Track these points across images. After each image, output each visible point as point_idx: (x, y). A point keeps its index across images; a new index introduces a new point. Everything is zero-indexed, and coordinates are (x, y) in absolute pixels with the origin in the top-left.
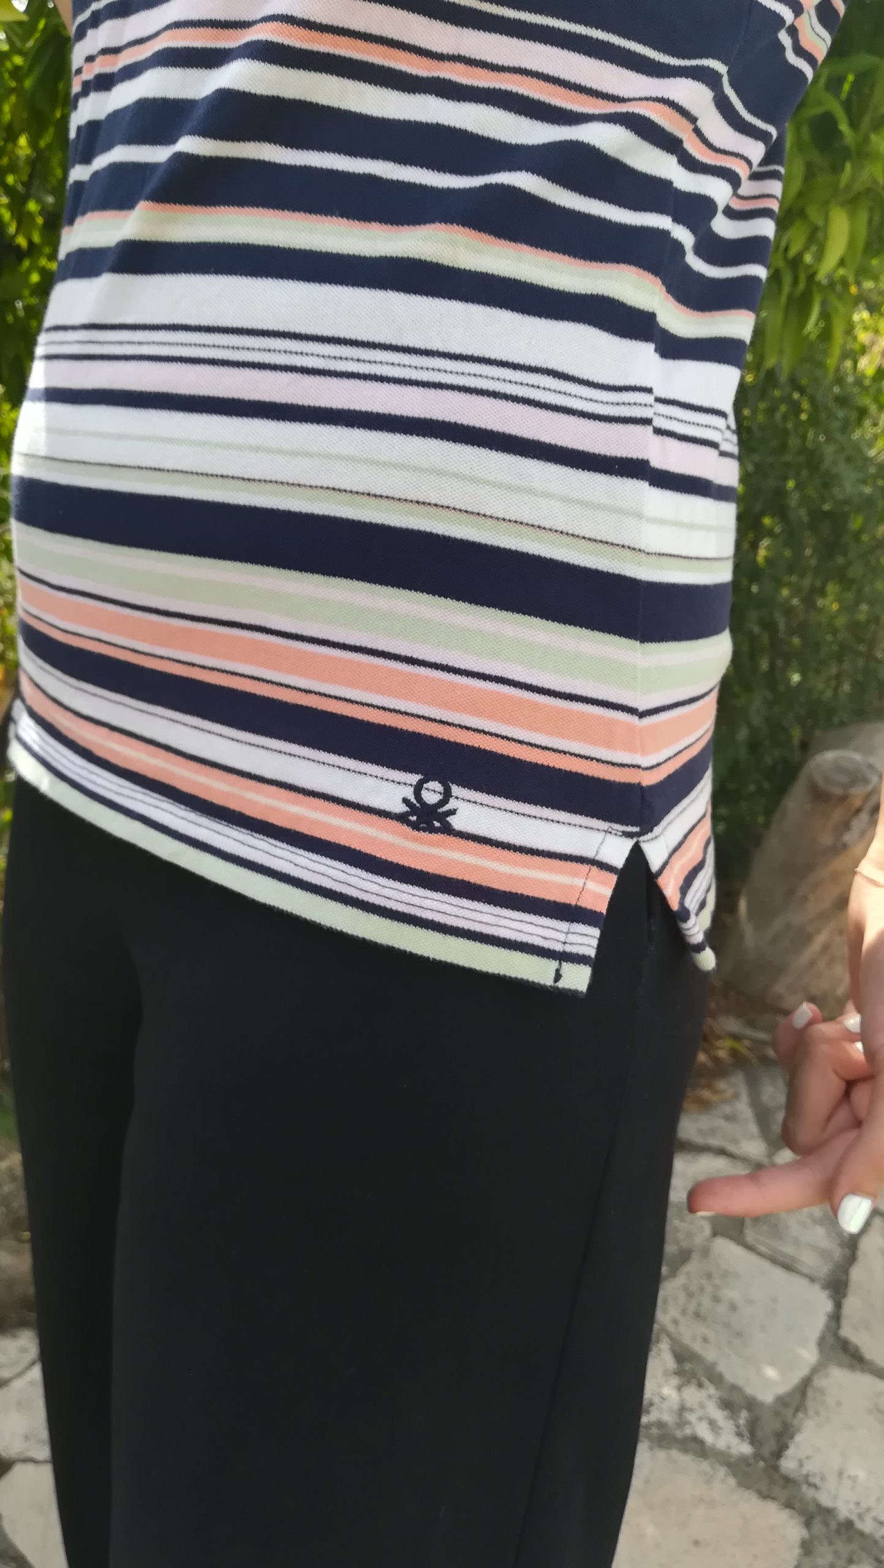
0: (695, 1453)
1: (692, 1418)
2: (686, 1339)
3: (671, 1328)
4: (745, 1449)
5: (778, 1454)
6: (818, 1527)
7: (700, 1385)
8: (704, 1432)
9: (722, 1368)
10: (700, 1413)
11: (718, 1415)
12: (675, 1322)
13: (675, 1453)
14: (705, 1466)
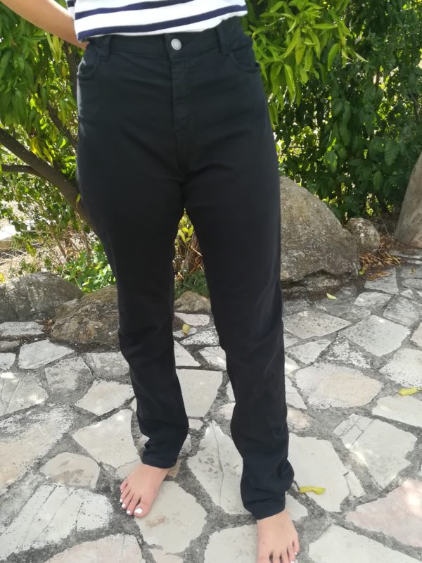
0: (351, 368)
1: (352, 359)
2: (355, 341)
3: (350, 338)
4: (369, 367)
5: (380, 368)
6: (388, 385)
7: (357, 352)
8: (355, 363)
9: (366, 348)
10: (355, 358)
11: (361, 359)
12: (352, 337)
13: (344, 367)
14: (354, 370)
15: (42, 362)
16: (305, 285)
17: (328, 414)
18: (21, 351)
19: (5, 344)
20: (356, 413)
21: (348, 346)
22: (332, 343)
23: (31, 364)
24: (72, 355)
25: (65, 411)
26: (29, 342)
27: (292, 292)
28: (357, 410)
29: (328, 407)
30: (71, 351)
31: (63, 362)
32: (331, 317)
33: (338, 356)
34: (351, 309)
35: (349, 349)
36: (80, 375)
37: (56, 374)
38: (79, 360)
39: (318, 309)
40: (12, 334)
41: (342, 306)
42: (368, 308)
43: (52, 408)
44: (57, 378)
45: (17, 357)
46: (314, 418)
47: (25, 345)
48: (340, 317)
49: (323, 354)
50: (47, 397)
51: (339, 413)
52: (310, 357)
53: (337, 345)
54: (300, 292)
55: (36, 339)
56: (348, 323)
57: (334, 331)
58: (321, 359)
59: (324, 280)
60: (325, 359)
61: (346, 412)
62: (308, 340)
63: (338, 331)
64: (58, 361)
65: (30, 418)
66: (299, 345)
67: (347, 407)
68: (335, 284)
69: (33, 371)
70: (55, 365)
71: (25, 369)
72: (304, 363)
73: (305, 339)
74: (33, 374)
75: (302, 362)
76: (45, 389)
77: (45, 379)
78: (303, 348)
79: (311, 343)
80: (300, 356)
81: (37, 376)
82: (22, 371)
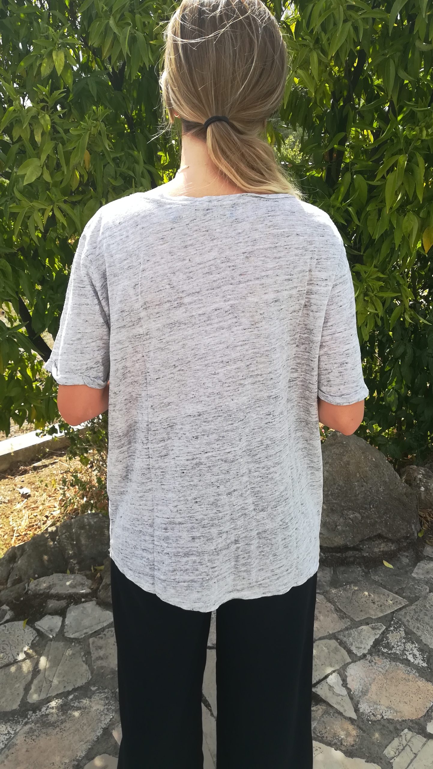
0: (406, 664)
1: (407, 653)
2: (411, 628)
3: (406, 623)
4: (425, 665)
7: (413, 643)
8: (410, 658)
9: (422, 638)
10: (411, 652)
11: (417, 653)
12: (408, 621)
13: (398, 663)
14: (409, 668)
15: (88, 630)
16: (360, 550)
17: (379, 727)
18: (68, 615)
19: (52, 604)
20: (409, 729)
21: (403, 634)
22: (386, 629)
23: (76, 632)
25: (107, 698)
26: (76, 603)
27: (346, 557)
28: (411, 724)
29: (379, 717)
32: (387, 592)
33: (393, 647)
34: (408, 583)
35: (404, 638)
37: (101, 648)
39: (374, 580)
40: (60, 592)
41: (399, 578)
42: (427, 583)
43: (94, 693)
44: (101, 653)
45: (63, 621)
46: (364, 731)
47: (72, 607)
48: (396, 593)
49: (377, 643)
50: (90, 677)
51: (391, 728)
52: (363, 646)
53: (392, 632)
54: (354, 556)
55: (83, 600)
56: (404, 602)
57: (389, 612)
58: (374, 650)
59: (380, 544)
60: (379, 651)
61: (398, 727)
62: (361, 623)
63: (393, 613)
64: (103, 629)
65: (72, 705)
66: (351, 628)
67: (400, 720)
68: (392, 548)
69: (77, 640)
70: (100, 636)
71: (70, 638)
72: (356, 655)
73: (359, 621)
74: (77, 645)
75: (353, 653)
76: (89, 666)
77: (88, 653)
78: (356, 633)
79: (364, 627)
80: (352, 644)
81: (81, 649)
82: (67, 640)
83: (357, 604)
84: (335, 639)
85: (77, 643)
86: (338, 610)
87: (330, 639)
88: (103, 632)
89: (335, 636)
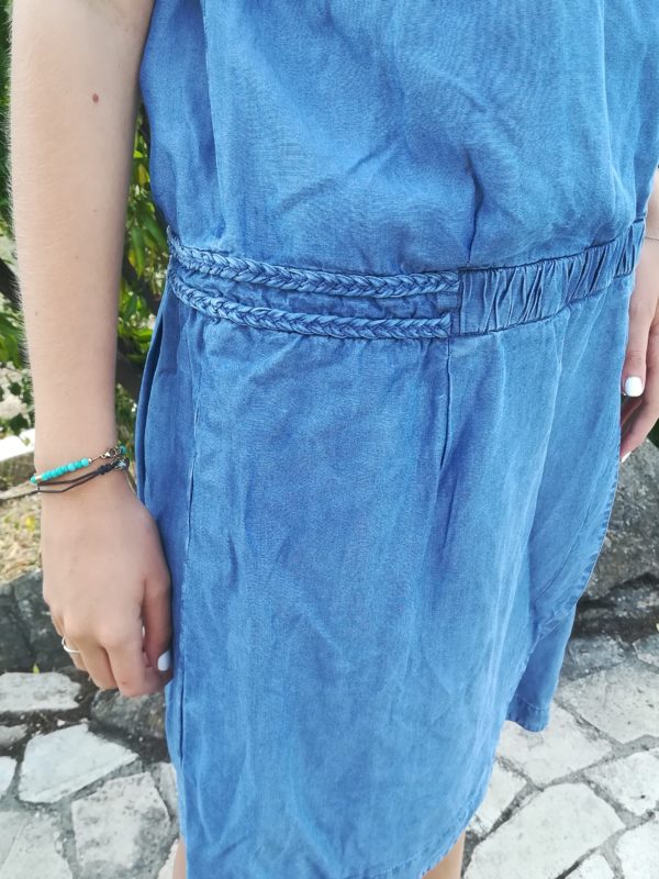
15: (69, 785)
16: (612, 606)
18: (28, 754)
23: (44, 789)
24: (132, 768)
26: (46, 731)
30: (131, 756)
31: (112, 787)
36: (146, 824)
37: (95, 821)
38: (144, 782)
40: (14, 708)
44: (96, 832)
45: (18, 768)
47: (38, 738)
55: (61, 723)
59: (648, 594)
62: (632, 747)
64: (102, 782)
66: (614, 757)
69: (46, 807)
70: (94, 795)
71: (31, 804)
72: (633, 814)
73: (627, 744)
74: (46, 816)
75: (626, 810)
76: (69, 862)
77: (70, 833)
78: (625, 767)
79: (640, 755)
80: (621, 791)
81: (54, 824)
82: (24, 807)
83: (618, 711)
84: (584, 782)
85: (46, 812)
86: (583, 723)
87: (575, 781)
88: (101, 786)
89: (583, 776)
